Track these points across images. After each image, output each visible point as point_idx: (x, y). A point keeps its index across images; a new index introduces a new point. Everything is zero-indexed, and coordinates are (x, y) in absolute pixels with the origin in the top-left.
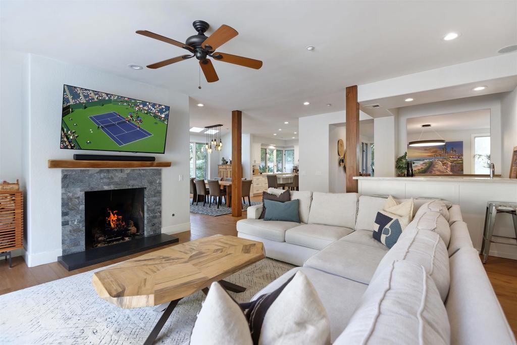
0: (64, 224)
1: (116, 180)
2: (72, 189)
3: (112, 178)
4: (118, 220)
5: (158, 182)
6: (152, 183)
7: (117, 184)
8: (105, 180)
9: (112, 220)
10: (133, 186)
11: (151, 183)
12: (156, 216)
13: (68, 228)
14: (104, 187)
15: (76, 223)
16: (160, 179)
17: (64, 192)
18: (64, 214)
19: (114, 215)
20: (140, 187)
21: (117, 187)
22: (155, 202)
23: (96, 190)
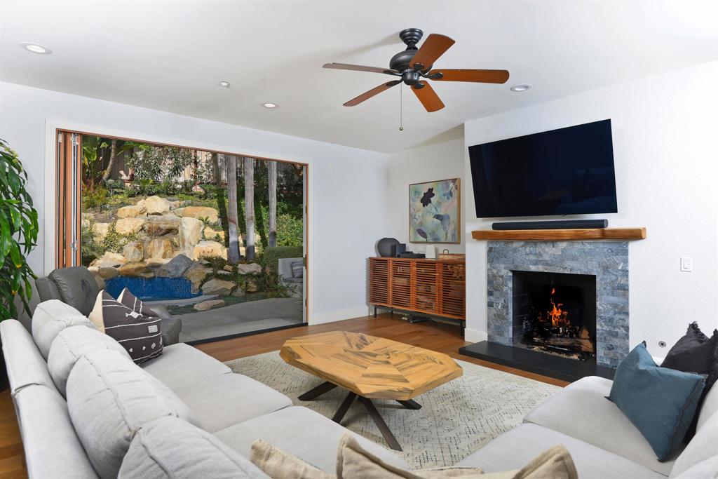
0: (490, 305)
1: (546, 257)
2: (497, 265)
3: (540, 254)
4: (562, 316)
5: (620, 268)
6: (608, 268)
7: (547, 264)
8: (532, 257)
9: (555, 316)
10: (571, 270)
11: (606, 269)
12: (617, 333)
13: (493, 311)
14: (530, 266)
15: (499, 307)
16: (626, 262)
17: (489, 267)
18: (490, 293)
19: (558, 310)
20: (583, 273)
21: (546, 269)
22: (615, 306)
23: (521, 269)
